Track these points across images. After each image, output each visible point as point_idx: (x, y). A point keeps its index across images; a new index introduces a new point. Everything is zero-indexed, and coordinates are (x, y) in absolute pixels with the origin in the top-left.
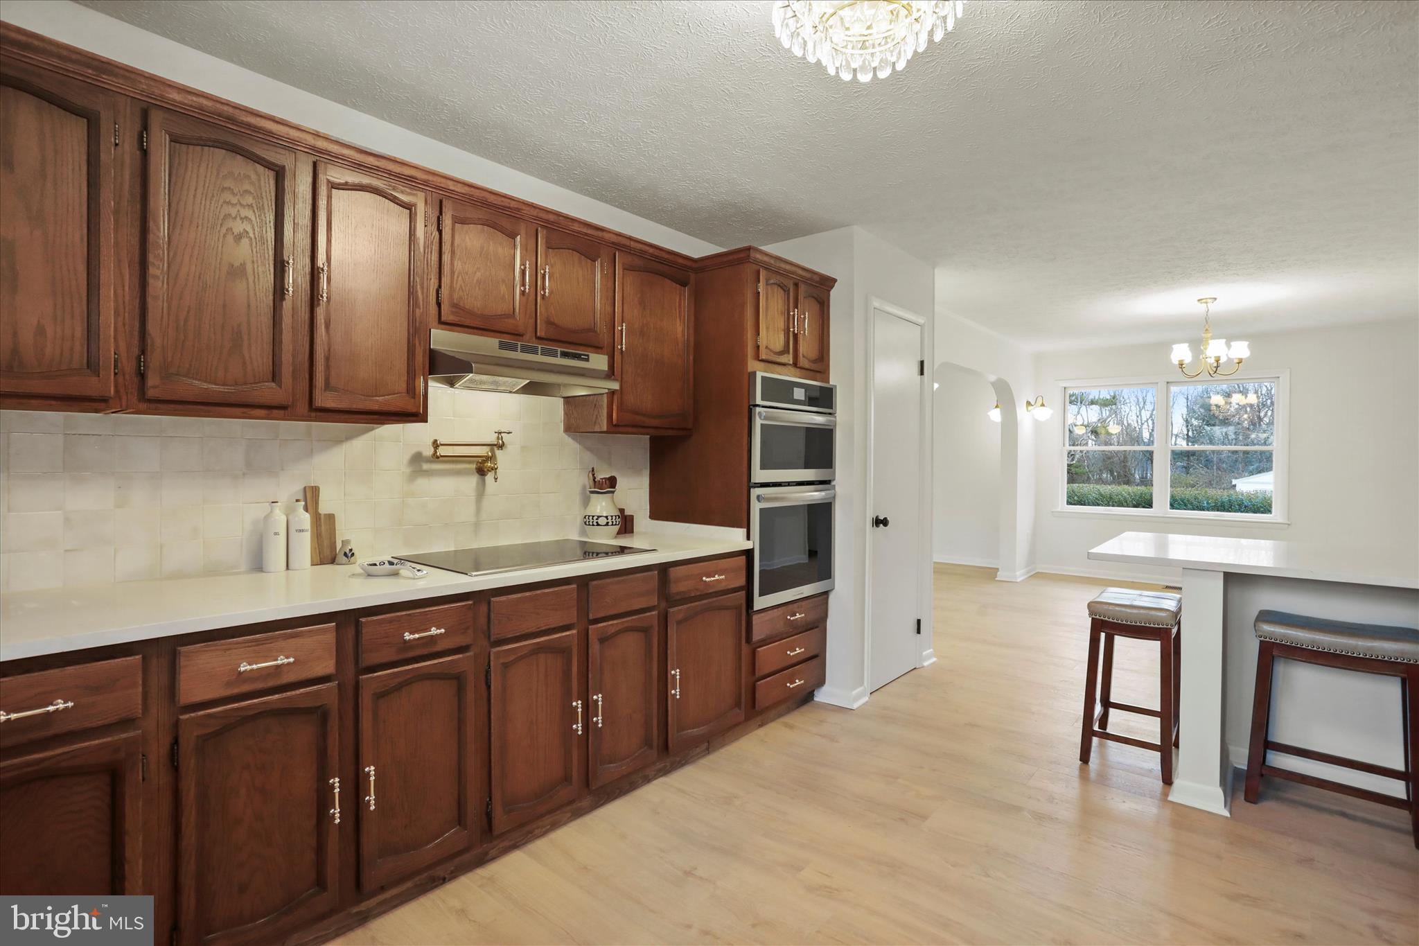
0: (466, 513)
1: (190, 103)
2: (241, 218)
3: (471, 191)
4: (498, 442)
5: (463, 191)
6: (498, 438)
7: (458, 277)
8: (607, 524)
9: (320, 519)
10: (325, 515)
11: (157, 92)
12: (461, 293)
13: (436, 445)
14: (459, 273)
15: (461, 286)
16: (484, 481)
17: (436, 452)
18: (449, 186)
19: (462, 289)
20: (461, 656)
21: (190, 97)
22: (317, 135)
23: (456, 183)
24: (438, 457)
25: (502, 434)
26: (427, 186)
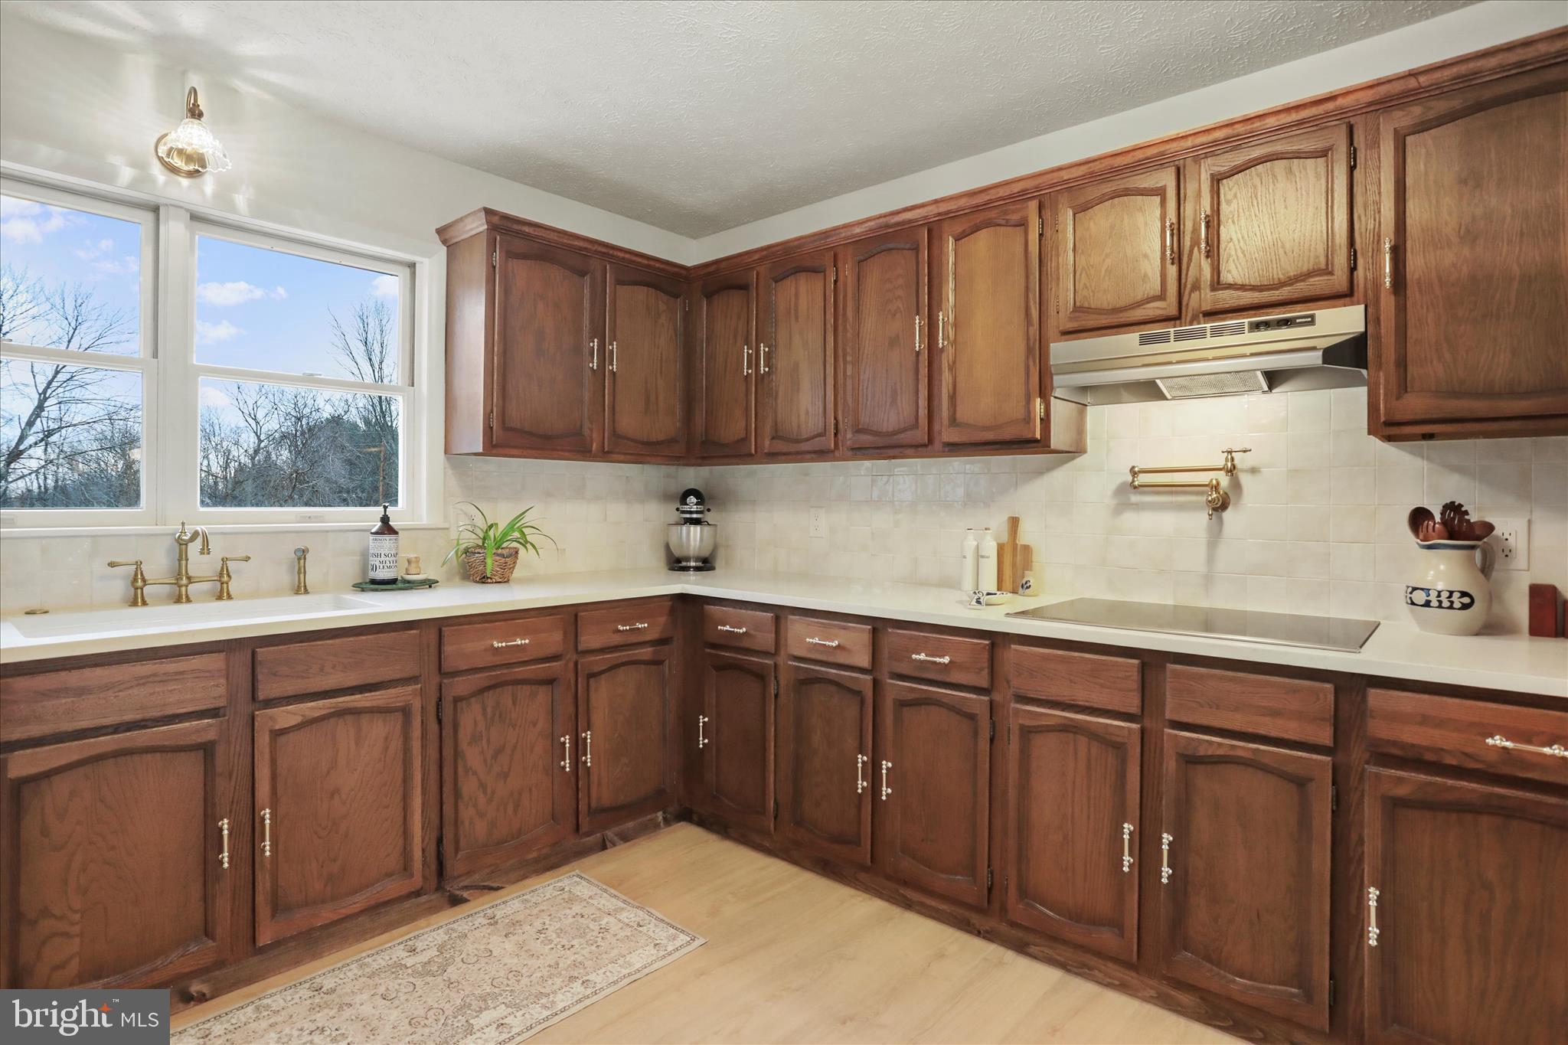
0: (1194, 558)
1: (867, 229)
2: (896, 299)
3: (1090, 168)
4: (1226, 464)
5: (1081, 173)
6: (1227, 460)
7: (1081, 275)
8: (1427, 604)
9: (1017, 548)
10: (1021, 545)
11: (849, 233)
12: (1085, 292)
13: (1134, 473)
14: (1083, 268)
15: (1085, 284)
16: (1221, 521)
17: (1133, 481)
18: (1062, 177)
19: (1086, 287)
20: (974, 696)
21: (866, 225)
22: (936, 202)
23: (1068, 170)
24: (1135, 487)
25: (1233, 454)
26: (1041, 190)
